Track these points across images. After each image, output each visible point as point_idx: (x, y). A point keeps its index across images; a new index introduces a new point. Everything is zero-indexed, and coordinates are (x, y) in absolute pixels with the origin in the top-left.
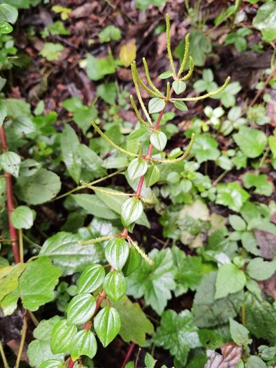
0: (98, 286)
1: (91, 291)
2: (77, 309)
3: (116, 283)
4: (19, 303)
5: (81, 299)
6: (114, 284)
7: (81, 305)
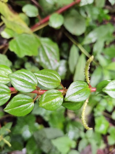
0: (46, 86)
1: (40, 83)
2: (22, 78)
3: (54, 100)
4: (11, 39)
5: (31, 77)
6: (52, 99)
7: (27, 80)
